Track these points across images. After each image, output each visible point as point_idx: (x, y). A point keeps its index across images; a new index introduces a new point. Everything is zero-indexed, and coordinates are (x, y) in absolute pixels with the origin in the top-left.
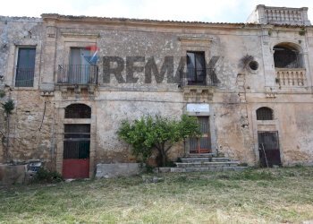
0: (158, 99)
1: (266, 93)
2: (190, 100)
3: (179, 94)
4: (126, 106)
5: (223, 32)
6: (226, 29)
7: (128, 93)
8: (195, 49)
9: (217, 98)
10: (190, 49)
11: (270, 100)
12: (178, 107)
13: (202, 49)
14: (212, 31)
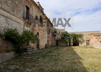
0: (16, 21)
1: (38, 28)
2: (25, 25)
3: (23, 21)
4: (3, 19)
5: (33, 4)
6: (34, 4)
7: (5, 12)
8: (27, 6)
9: (31, 26)
10: (26, 5)
11: (39, 31)
12: (22, 27)
13: (29, 7)
14: (31, 2)
